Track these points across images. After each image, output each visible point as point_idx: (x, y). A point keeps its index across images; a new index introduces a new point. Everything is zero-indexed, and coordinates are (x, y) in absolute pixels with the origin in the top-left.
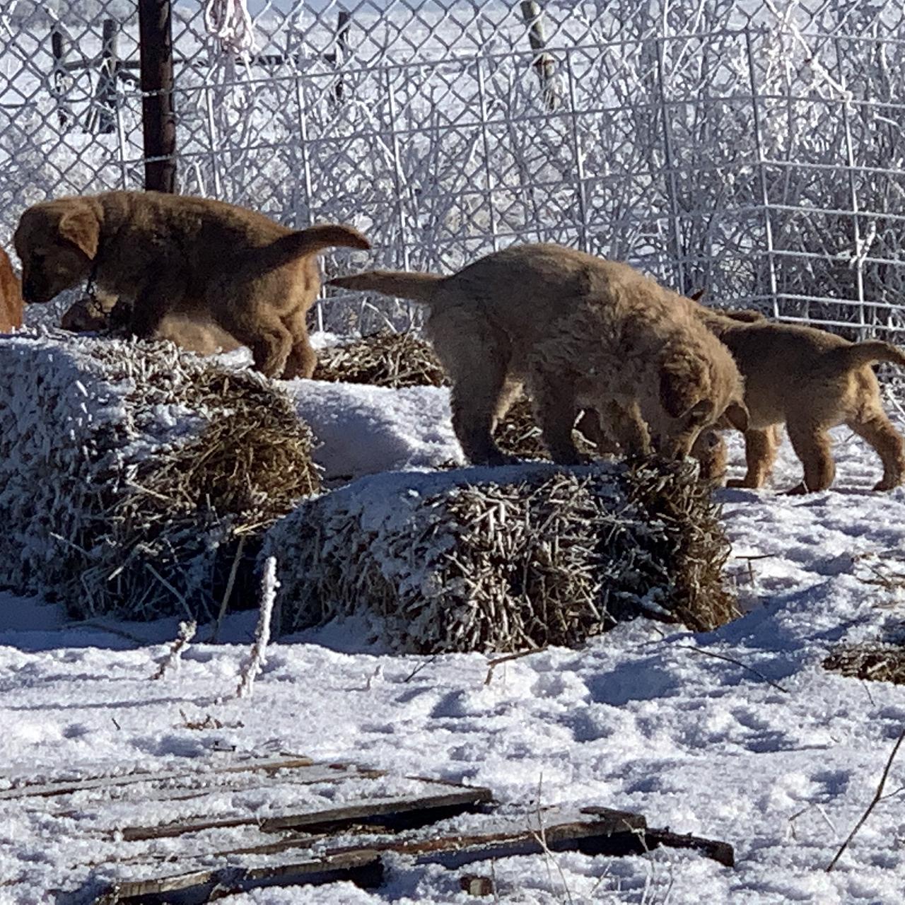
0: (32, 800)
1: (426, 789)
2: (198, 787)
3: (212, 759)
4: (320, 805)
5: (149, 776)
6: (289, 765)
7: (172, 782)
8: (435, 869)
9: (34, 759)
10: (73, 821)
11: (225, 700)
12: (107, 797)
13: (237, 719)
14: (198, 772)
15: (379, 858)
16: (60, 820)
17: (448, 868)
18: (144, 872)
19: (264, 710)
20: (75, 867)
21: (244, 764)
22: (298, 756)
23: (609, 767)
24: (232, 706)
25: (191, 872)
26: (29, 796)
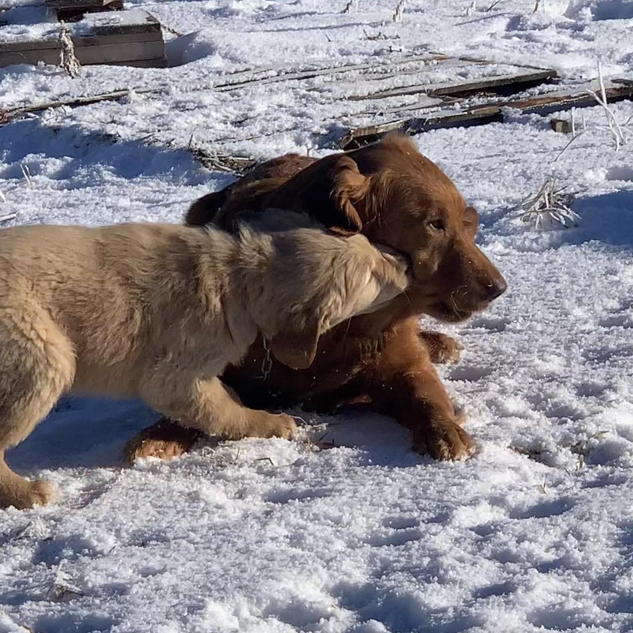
0: (292, 82)
1: (519, 71)
2: (386, 72)
3: (390, 56)
4: (460, 81)
5: (356, 67)
6: (435, 58)
7: (371, 70)
8: (534, 116)
9: (284, 59)
10: (318, 93)
11: (386, 23)
12: (334, 79)
13: (396, 34)
14: (384, 64)
15: (501, 111)
16: (312, 93)
17: (542, 116)
18: (366, 122)
19: (410, 29)
20: (325, 120)
21: (409, 58)
22: (440, 54)
23: (618, 57)
24: (391, 27)
25: (394, 121)
26: (289, 79)
